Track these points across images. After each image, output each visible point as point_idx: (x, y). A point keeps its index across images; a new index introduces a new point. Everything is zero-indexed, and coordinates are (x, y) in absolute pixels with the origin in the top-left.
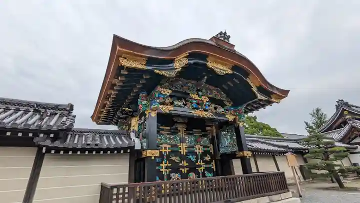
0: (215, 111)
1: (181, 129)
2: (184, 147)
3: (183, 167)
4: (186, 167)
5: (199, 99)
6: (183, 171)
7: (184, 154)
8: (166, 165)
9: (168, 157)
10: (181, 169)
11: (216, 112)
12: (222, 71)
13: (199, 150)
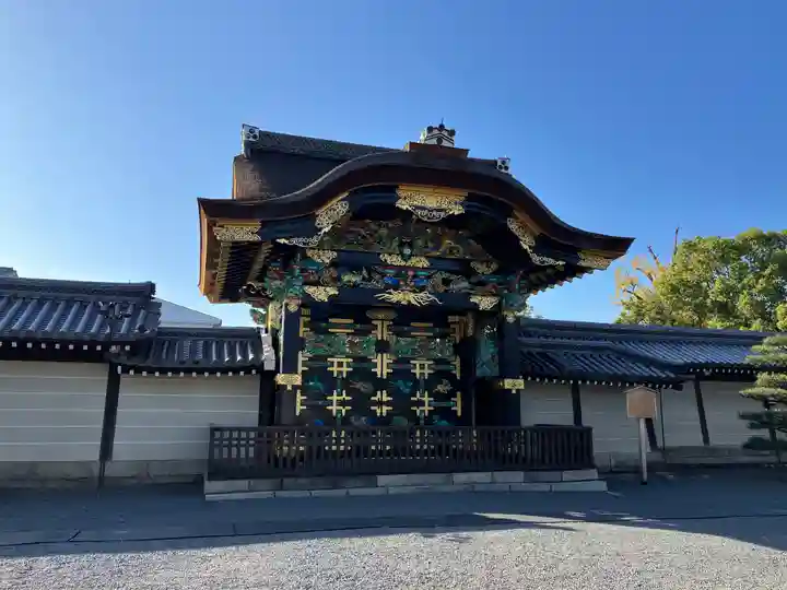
0: (442, 289)
1: (379, 323)
2: (386, 361)
3: (380, 403)
4: (388, 403)
5: (403, 263)
6: (379, 411)
7: (385, 377)
8: (339, 398)
9: (346, 383)
10: (373, 408)
11: (446, 291)
12: (434, 213)
13: (421, 368)
